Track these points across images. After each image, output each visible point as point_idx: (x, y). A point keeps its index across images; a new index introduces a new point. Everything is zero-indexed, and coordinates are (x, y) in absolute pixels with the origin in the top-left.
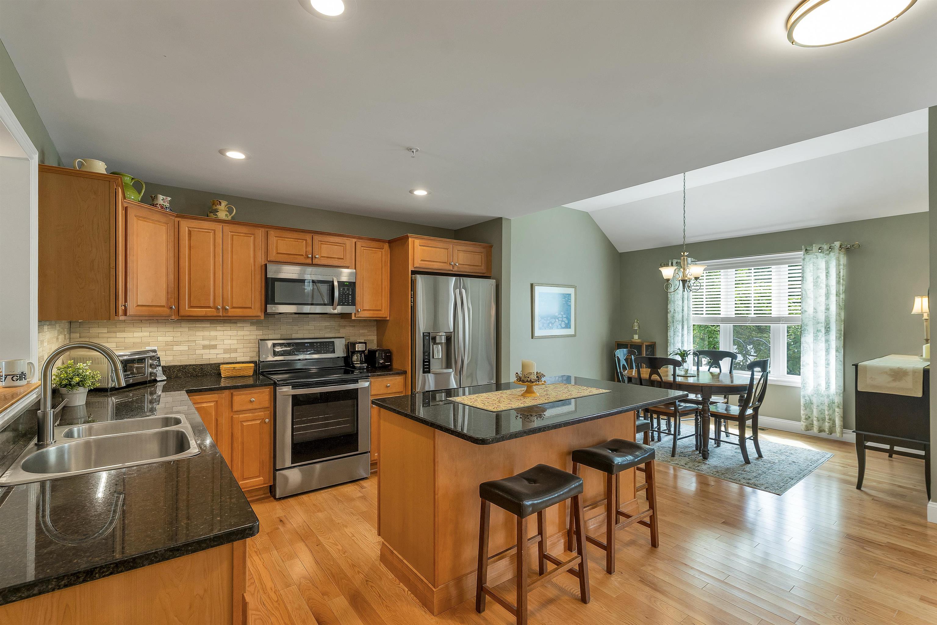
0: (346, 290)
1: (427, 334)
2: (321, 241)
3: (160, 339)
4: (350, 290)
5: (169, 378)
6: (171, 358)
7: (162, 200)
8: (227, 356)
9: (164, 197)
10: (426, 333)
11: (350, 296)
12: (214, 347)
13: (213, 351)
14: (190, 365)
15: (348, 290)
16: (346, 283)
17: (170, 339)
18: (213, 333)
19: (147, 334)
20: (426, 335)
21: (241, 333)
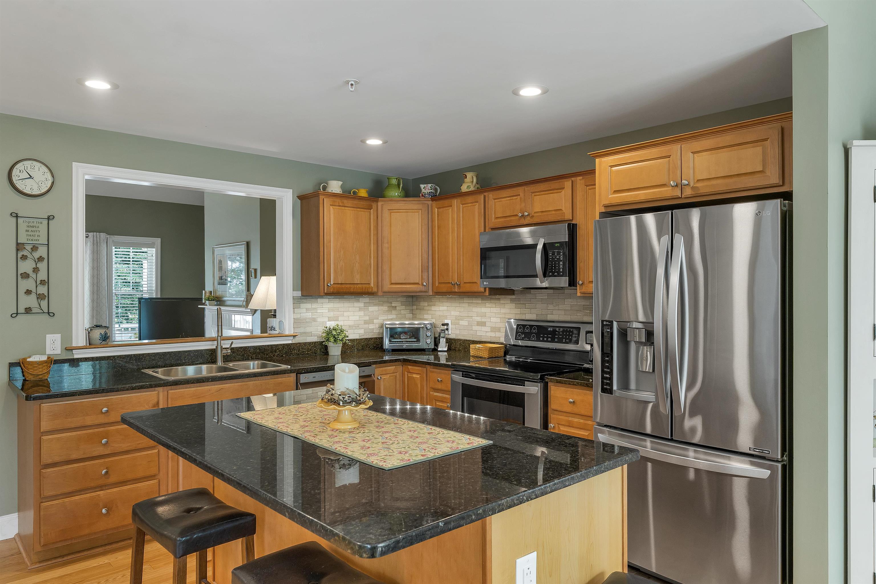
0: (556, 254)
1: (608, 323)
2: (534, 193)
3: (453, 313)
4: (562, 254)
5: (449, 349)
6: (458, 332)
7: (426, 188)
8: (493, 334)
9: (425, 185)
10: (606, 321)
11: (561, 263)
12: (482, 324)
13: (484, 329)
14: (467, 340)
15: (559, 253)
16: (556, 245)
17: (457, 313)
18: (483, 310)
19: (445, 308)
20: (606, 325)
21: (503, 311)
